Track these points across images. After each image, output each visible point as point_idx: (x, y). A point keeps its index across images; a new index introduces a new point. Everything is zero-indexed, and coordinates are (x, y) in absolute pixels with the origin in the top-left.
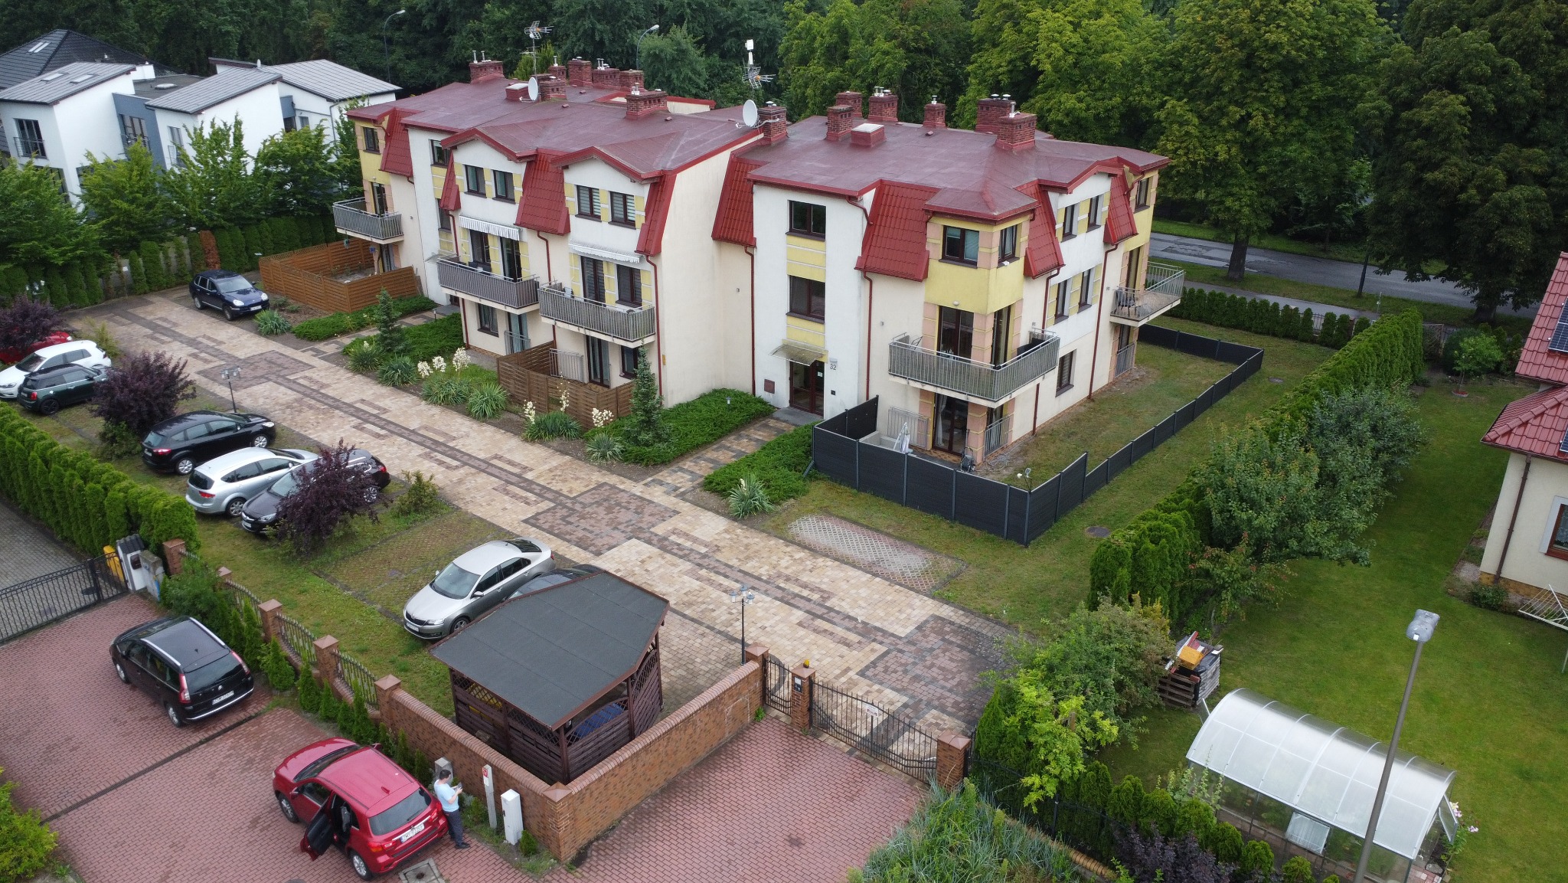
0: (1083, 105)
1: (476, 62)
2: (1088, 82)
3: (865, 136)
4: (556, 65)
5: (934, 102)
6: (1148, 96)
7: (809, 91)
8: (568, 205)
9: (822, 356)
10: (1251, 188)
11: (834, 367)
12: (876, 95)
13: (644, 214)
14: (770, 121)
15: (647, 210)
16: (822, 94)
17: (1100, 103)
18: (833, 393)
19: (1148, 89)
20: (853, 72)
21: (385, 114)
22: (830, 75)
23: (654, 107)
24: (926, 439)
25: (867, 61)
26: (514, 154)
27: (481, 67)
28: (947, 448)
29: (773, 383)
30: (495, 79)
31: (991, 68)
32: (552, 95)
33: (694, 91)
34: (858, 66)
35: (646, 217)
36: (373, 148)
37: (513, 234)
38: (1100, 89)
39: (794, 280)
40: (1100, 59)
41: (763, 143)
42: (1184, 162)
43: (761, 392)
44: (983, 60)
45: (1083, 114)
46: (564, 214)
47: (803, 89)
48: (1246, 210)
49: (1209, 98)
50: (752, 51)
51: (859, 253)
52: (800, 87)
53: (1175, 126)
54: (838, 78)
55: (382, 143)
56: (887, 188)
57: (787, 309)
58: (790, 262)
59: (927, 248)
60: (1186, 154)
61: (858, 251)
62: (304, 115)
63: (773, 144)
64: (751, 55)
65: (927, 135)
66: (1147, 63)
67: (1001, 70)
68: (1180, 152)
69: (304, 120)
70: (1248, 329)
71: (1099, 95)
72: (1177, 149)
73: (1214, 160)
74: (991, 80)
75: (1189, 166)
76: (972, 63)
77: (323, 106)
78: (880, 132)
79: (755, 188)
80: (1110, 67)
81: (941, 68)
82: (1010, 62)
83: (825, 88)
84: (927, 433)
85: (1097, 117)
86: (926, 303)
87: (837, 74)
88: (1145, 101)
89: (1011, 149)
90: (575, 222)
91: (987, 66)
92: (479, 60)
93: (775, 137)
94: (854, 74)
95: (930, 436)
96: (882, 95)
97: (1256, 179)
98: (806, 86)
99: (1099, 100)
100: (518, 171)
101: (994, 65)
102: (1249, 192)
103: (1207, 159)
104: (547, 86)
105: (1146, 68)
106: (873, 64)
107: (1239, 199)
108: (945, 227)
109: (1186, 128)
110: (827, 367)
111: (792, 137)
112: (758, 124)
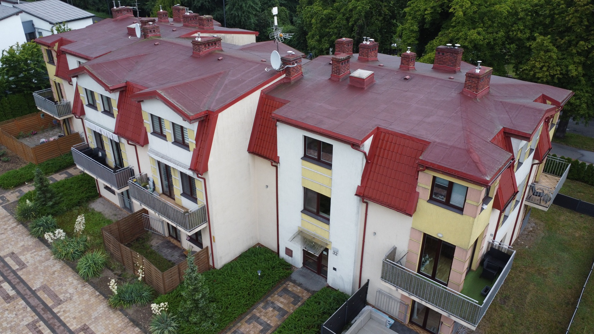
0: (482, 37)
1: (115, 8)
2: (483, 22)
3: (360, 80)
4: (161, 11)
5: (408, 52)
6: (521, 32)
7: (313, 21)
8: (145, 125)
9: (327, 244)
10: (587, 92)
11: (336, 253)
12: (364, 42)
13: (195, 142)
14: (290, 66)
15: (197, 139)
16: (320, 22)
17: (491, 35)
18: (335, 269)
19: (522, 28)
20: (338, 9)
21: (56, 42)
22: (325, 12)
23: (212, 48)
24: (406, 316)
25: (346, 5)
26: (108, 87)
27: (118, 11)
28: (421, 325)
29: (292, 251)
30: (128, 18)
31: (420, 10)
32: (150, 35)
33: (254, 13)
34: (341, 7)
35: (196, 145)
36: (51, 62)
37: (116, 138)
38: (490, 26)
39: (306, 191)
40: (493, 9)
41: (285, 81)
42: (547, 76)
43: (283, 254)
44: (414, 5)
45: (481, 43)
46: (143, 131)
47: (310, 19)
48: (584, 106)
49: (561, 34)
50: (277, 15)
51: (359, 183)
52: (308, 18)
53: (542, 53)
54: (330, 13)
55: (55, 59)
56: (383, 134)
57: (302, 208)
58: (304, 178)
59: (417, 190)
60: (547, 70)
61: (357, 181)
62: (40, 31)
63: (293, 82)
64: (276, 18)
65: (406, 79)
66: (522, 11)
67: (426, 12)
68: (545, 69)
69: (40, 33)
70: (586, 182)
71: (490, 30)
72: (543, 67)
73: (567, 74)
74: (419, 18)
75: (549, 78)
76: (408, 6)
77: (48, 27)
78: (371, 77)
79: (278, 123)
80: (498, 14)
81: (388, 8)
82: (432, 8)
83: (322, 19)
84: (406, 313)
85: (489, 44)
86: (412, 228)
87: (329, 11)
88: (519, 35)
89: (475, 97)
90: (151, 138)
91: (417, 9)
92: (117, 6)
93: (294, 77)
94: (339, 11)
95: (408, 315)
96: (368, 43)
97: (590, 86)
98: (312, 17)
99: (490, 33)
100: (115, 97)
101: (422, 9)
102: (587, 95)
103: (561, 74)
104: (146, 29)
105: (521, 15)
106: (350, 6)
107: (579, 99)
108: (434, 178)
109: (549, 54)
110: (330, 252)
111: (306, 76)
112: (281, 67)
